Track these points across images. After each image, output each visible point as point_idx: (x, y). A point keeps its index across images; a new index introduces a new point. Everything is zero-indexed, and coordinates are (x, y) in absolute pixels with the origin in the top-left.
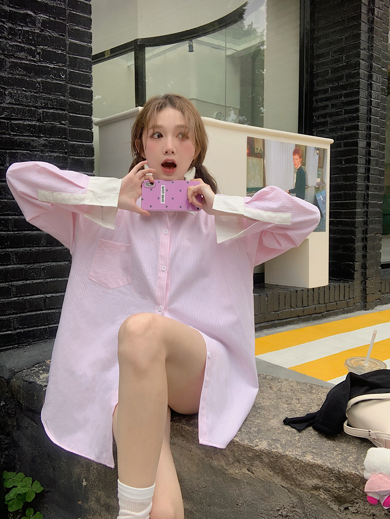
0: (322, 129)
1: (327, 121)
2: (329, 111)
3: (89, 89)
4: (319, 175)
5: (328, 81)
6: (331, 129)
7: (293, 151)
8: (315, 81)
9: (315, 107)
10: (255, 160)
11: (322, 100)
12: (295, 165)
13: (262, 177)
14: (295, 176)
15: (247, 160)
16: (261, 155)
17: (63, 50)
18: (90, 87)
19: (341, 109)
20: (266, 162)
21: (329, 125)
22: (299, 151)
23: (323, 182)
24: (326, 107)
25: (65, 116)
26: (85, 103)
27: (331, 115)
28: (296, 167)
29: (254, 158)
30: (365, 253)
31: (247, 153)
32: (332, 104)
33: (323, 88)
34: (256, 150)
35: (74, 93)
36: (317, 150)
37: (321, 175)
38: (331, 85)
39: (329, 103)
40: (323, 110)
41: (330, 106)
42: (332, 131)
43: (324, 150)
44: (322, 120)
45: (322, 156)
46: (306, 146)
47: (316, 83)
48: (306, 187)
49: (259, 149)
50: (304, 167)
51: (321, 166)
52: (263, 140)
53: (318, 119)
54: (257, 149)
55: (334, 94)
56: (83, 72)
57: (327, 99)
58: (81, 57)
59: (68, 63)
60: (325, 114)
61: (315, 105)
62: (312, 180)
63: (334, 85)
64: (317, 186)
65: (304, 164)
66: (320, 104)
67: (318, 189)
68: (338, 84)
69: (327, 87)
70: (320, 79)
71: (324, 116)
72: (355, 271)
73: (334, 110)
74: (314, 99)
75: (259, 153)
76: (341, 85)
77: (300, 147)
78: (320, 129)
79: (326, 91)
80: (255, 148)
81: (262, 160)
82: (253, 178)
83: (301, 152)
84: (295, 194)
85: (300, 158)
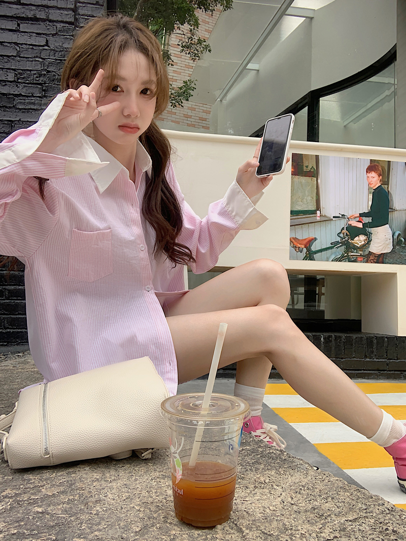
7: (366, 167)
10: (303, 180)
12: (369, 184)
13: (315, 199)
15: (292, 180)
16: (314, 174)
20: (321, 181)
22: (377, 168)
28: (371, 186)
29: (301, 177)
31: (292, 171)
34: (304, 167)
46: (389, 162)
50: (386, 186)
52: (317, 157)
54: (307, 167)
62: (401, 202)
65: (386, 183)
75: (310, 171)
80: (305, 165)
81: (315, 179)
82: (300, 200)
83: (380, 169)
84: (371, 218)
85: (379, 176)
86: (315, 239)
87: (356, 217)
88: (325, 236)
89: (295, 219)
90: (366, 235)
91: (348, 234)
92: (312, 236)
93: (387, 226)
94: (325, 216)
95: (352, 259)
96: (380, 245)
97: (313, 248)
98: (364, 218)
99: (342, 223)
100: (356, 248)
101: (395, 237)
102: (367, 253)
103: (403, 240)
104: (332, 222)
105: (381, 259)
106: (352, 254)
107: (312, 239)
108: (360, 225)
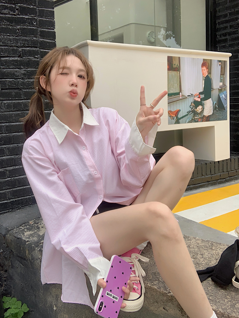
0: (223, 45)
1: (227, 39)
2: (228, 31)
3: (53, 31)
4: (222, 80)
5: (227, 9)
6: (230, 44)
7: (201, 64)
8: (217, 9)
9: (218, 28)
10: (173, 73)
11: (222, 23)
12: (203, 74)
13: (179, 85)
14: (204, 82)
15: (168, 73)
16: (178, 69)
17: (34, 5)
18: (53, 29)
19: (237, 29)
20: (182, 74)
21: (228, 42)
22: (206, 64)
23: (224, 85)
24: (226, 28)
25: (37, 52)
26: (51, 41)
27: (230, 34)
28: (204, 75)
29: (172, 72)
31: (168, 68)
32: (230, 26)
33: (223, 13)
34: (174, 65)
35: (43, 35)
36: (219, 62)
37: (223, 80)
38: (229, 11)
39: (228, 25)
40: (224, 30)
41: (229, 27)
42: (231, 46)
43: (225, 62)
44: (223, 38)
45: (223, 66)
46: (211, 60)
48: (212, 89)
49: (176, 65)
50: (210, 75)
51: (223, 73)
52: (179, 58)
53: (221, 37)
54: (175, 65)
55: (232, 18)
56: (48, 19)
57: (227, 22)
58: (47, 9)
59: (38, 14)
60: (225, 33)
61: (217, 26)
62: (216, 84)
63: (231, 11)
64: (220, 88)
65: (210, 73)
66: (222, 26)
67: (221, 90)
68: (234, 10)
69: (227, 13)
70: (221, 7)
71: (225, 35)
73: (232, 30)
74: (217, 23)
75: (176, 67)
76: (237, 11)
77: (206, 61)
78: (222, 45)
79: (226, 16)
80: (174, 64)
81: (179, 72)
82: (172, 86)
83: (207, 65)
84: (204, 95)
85: (207, 69)
86: (180, 110)
87: (197, 95)
88: (184, 108)
89: (170, 99)
90: (202, 105)
91: (194, 106)
92: (178, 109)
93: (211, 99)
94: (184, 96)
95: (196, 121)
96: (208, 110)
97: (179, 116)
98: (201, 95)
99: (191, 100)
100: (198, 114)
102: (202, 116)
103: (217, 106)
104: (187, 99)
105: (208, 119)
106: (196, 117)
107: (179, 111)
108: (199, 100)
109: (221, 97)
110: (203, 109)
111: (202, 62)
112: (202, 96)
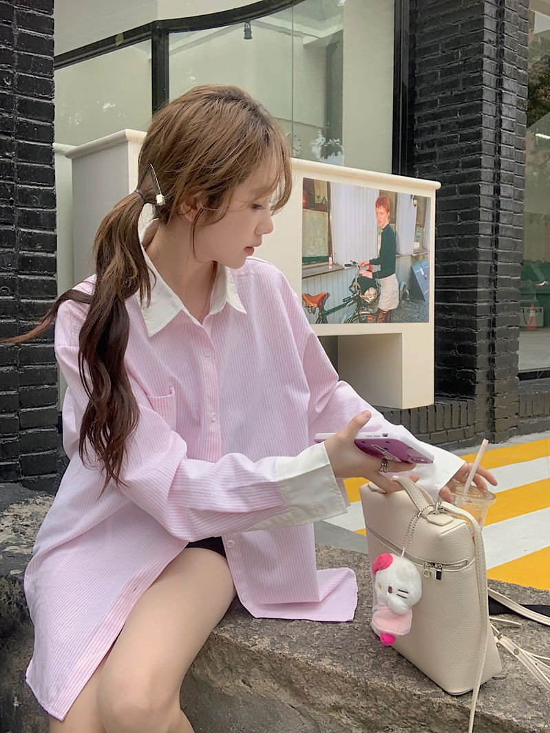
0: (428, 165)
1: (435, 153)
2: (438, 135)
3: (49, 102)
4: (419, 237)
5: (436, 89)
6: (440, 165)
7: (376, 200)
8: (417, 89)
9: (417, 130)
10: (315, 215)
11: (427, 118)
12: (379, 222)
13: (327, 241)
14: (380, 238)
15: (303, 214)
16: (325, 207)
17: (9, 44)
18: (51, 99)
19: (455, 132)
20: (333, 218)
21: (437, 159)
22: (386, 201)
23: (424, 248)
24: (434, 129)
25: (11, 144)
26: (42, 123)
27: (441, 143)
28: (381, 225)
29: (313, 212)
30: (492, 356)
31: (303, 203)
32: (442, 125)
33: (429, 99)
34: (316, 198)
35: (25, 108)
36: (414, 199)
37: (420, 238)
38: (441, 95)
39: (437, 123)
40: (429, 134)
41: (440, 128)
42: (443, 167)
43: (426, 200)
44: (427, 151)
45: (422, 209)
46: (396, 194)
47: (418, 92)
48: (397, 255)
49: (322, 198)
50: (394, 225)
51: (421, 223)
52: (329, 183)
53: (422, 148)
54: (319, 197)
55: (445, 109)
56: (39, 76)
57: (435, 117)
58: (37, 55)
59: (16, 64)
60: (432, 140)
61: (416, 126)
62: (406, 245)
63: (445, 95)
64: (415, 255)
65: (393, 220)
66: (425, 125)
67: (416, 258)
68: (451, 93)
69: (436, 98)
70: (424, 85)
71: (431, 144)
72: (478, 383)
73: (445, 135)
74: (416, 117)
75: (322, 203)
76: (455, 95)
77: (387, 194)
78: (425, 165)
79: (433, 104)
80: (316, 195)
81: (327, 214)
82: (312, 243)
83: (388, 203)
84: (380, 266)
85: (387, 212)
86: (328, 295)
87: (366, 265)
88: (338, 290)
89: (311, 268)
90: (376, 288)
91: (359, 287)
92: (325, 291)
93: (394, 275)
94: (337, 264)
95: (363, 319)
96: (388, 299)
97: (327, 307)
98: (373, 266)
99: (352, 274)
100: (367, 305)
101: (401, 289)
102: (376, 310)
103: (408, 292)
104: (344, 272)
105: (388, 317)
106: (362, 313)
107: (325, 295)
108: (370, 276)
109: (416, 272)
110: (378, 295)
111: (377, 196)
112: (377, 268)
